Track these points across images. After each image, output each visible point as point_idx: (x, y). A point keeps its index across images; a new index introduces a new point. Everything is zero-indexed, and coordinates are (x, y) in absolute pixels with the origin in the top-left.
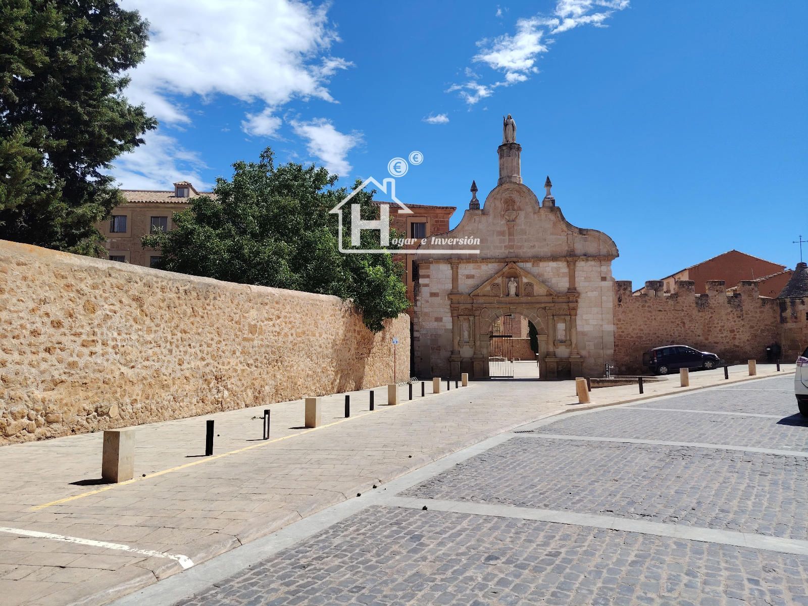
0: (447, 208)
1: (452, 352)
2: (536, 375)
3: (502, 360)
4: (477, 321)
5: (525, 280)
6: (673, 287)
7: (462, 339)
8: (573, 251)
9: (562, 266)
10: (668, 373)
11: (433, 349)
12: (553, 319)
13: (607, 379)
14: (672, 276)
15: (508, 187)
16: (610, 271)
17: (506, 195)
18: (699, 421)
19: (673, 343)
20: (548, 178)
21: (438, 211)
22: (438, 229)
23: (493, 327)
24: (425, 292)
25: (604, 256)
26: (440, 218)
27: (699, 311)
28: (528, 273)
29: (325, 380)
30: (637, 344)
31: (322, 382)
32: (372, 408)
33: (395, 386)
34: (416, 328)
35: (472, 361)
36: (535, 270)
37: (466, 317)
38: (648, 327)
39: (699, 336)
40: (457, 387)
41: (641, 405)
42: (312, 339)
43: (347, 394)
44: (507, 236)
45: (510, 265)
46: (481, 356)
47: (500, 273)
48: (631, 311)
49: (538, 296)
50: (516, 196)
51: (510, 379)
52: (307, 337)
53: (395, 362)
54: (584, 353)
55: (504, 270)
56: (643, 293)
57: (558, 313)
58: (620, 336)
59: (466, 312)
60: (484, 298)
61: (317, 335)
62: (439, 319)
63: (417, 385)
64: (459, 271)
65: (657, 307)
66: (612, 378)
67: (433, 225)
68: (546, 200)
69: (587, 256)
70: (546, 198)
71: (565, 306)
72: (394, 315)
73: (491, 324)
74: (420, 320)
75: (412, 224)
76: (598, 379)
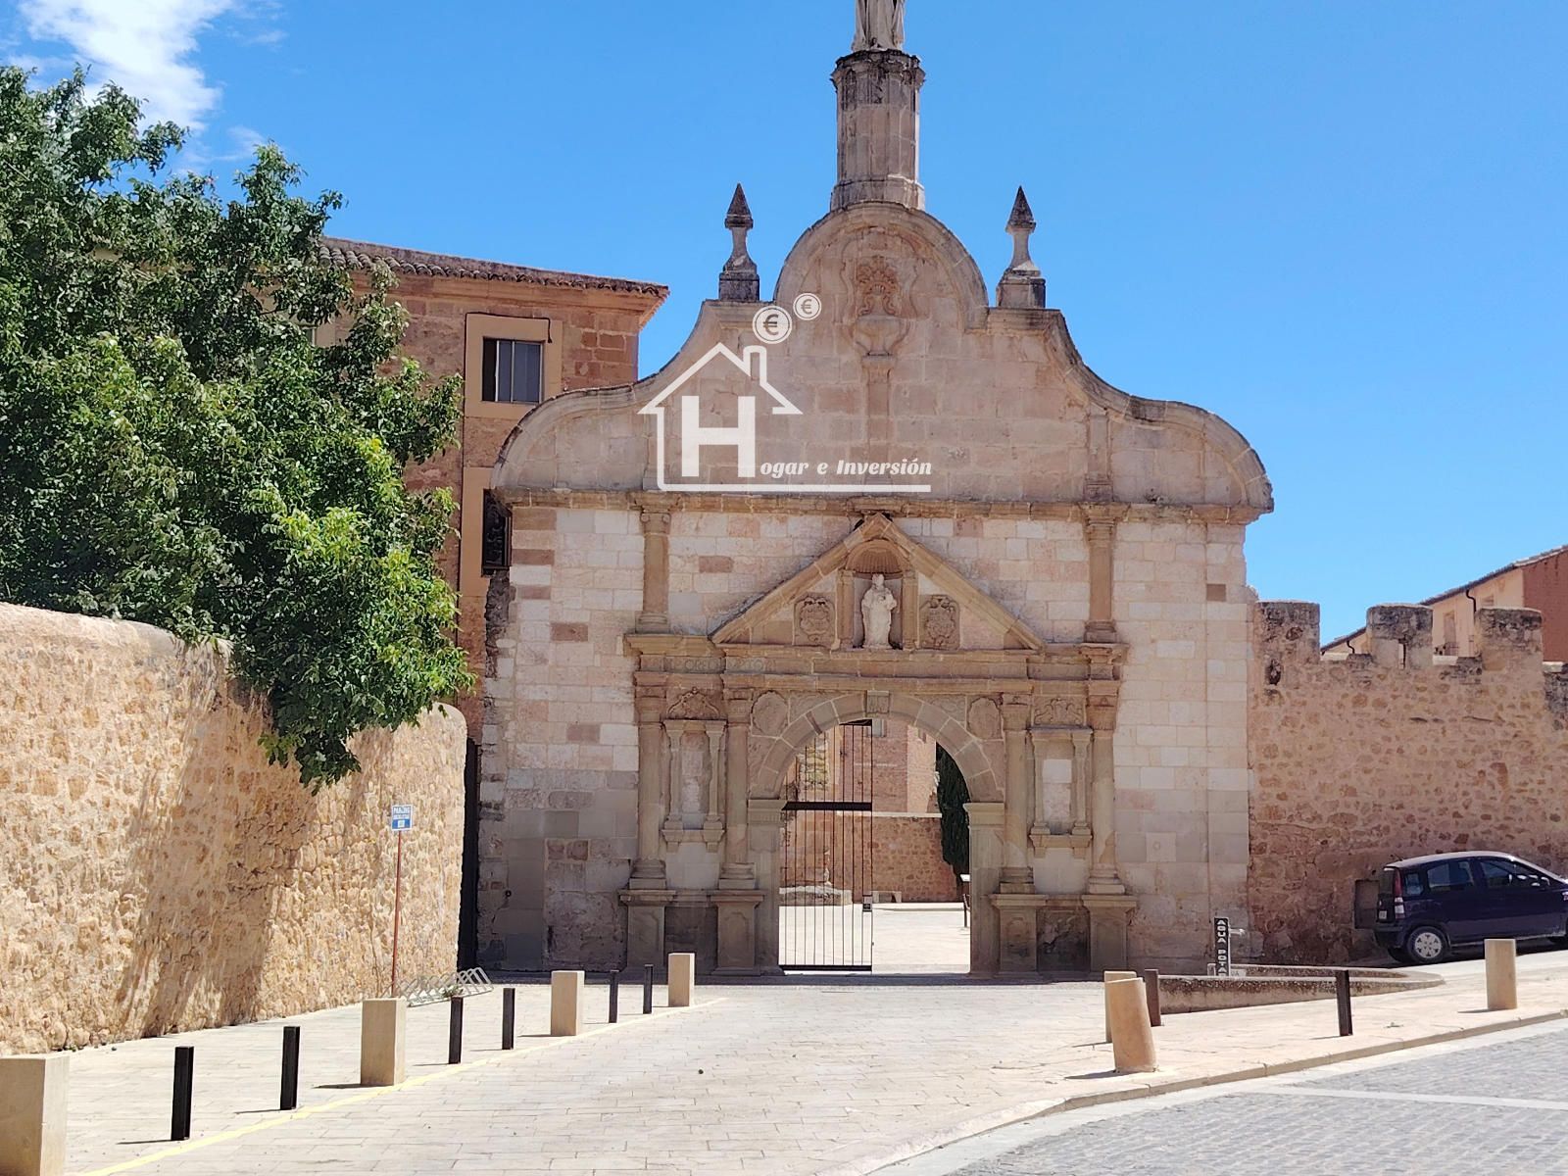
0: (630, 286)
1: (635, 868)
2: (960, 959)
3: (832, 901)
4: (736, 744)
5: (926, 587)
6: (1468, 635)
7: (675, 811)
8: (1107, 480)
9: (1064, 536)
10: (1443, 959)
11: (556, 852)
12: (1028, 740)
13: (1222, 977)
14: (1466, 590)
15: (869, 221)
16: (1241, 563)
17: (860, 251)
18: (1549, 1142)
19: (1462, 841)
20: (1021, 196)
21: (594, 297)
22: (593, 371)
23: (797, 771)
24: (530, 620)
25: (1221, 505)
26: (601, 326)
27: (1557, 726)
28: (938, 558)
29: (88, 982)
30: (1333, 842)
31: (74, 991)
32: (288, 1101)
33: (390, 1009)
34: (488, 765)
35: (711, 907)
36: (966, 549)
37: (692, 726)
38: (1373, 781)
39: (1555, 818)
40: (647, 1010)
41: (1344, 1081)
42: (37, 803)
43: (183, 1039)
44: (863, 410)
45: (871, 525)
46: (751, 885)
47: (835, 555)
48: (1314, 718)
49: (973, 650)
50: (897, 257)
51: (856, 975)
52: (19, 797)
53: (398, 906)
54: (1138, 876)
55: (849, 543)
56: (1358, 651)
57: (1045, 718)
58: (1273, 812)
59: (695, 707)
60: (767, 651)
61: (64, 788)
62: (584, 733)
63: (484, 1002)
64: (673, 540)
65: (1407, 706)
66: (1238, 974)
67: (574, 352)
68: (1011, 277)
69: (1157, 503)
70: (1010, 271)
71: (1072, 692)
72: (405, 708)
73: (790, 755)
74: (509, 735)
75: (489, 344)
76: (1188, 978)
